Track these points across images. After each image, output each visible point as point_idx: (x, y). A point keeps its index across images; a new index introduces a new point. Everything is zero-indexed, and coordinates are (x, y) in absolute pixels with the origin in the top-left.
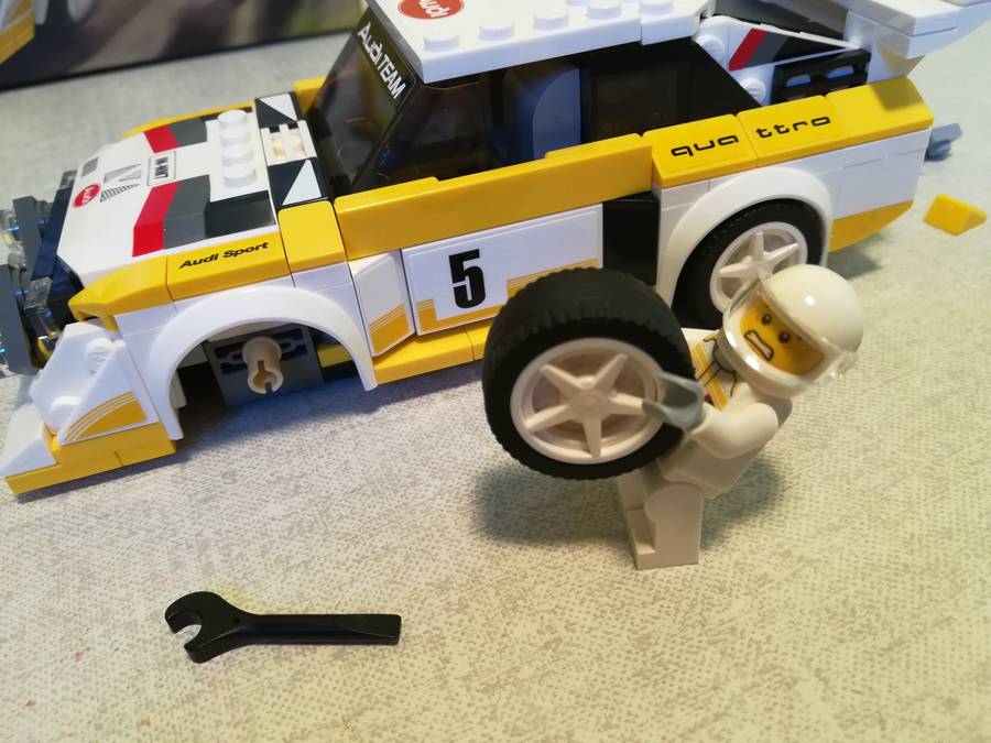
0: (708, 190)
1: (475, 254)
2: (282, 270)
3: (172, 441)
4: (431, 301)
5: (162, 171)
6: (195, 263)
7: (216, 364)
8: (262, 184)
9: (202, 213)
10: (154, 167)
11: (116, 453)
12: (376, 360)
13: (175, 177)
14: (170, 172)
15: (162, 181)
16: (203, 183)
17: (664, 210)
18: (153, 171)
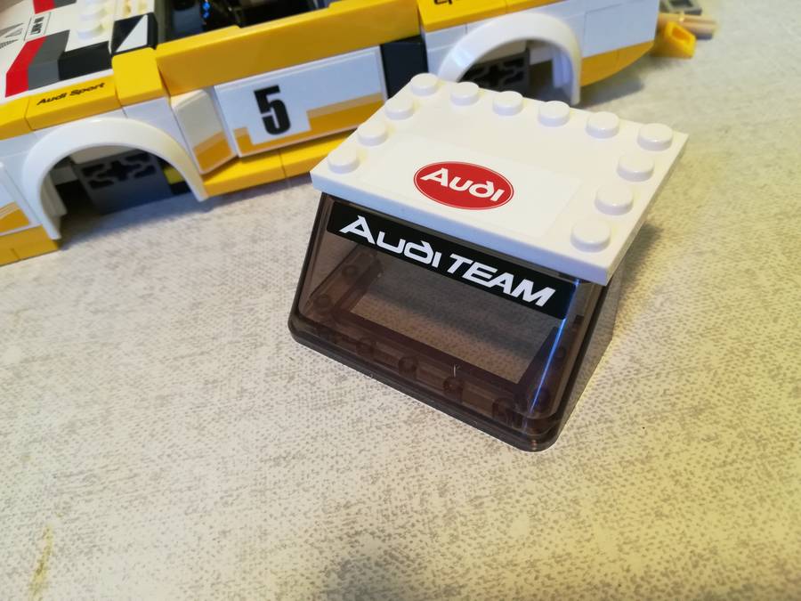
0: (466, 32)
1: (275, 89)
2: (114, 104)
3: (54, 241)
4: (244, 129)
5: (37, 28)
6: (49, 101)
7: (85, 182)
8: (107, 36)
9: (56, 61)
10: (33, 24)
11: (13, 250)
12: (206, 177)
13: (45, 32)
14: (43, 29)
15: (36, 36)
16: (64, 36)
17: (429, 50)
18: (31, 29)
